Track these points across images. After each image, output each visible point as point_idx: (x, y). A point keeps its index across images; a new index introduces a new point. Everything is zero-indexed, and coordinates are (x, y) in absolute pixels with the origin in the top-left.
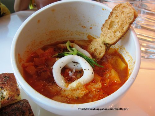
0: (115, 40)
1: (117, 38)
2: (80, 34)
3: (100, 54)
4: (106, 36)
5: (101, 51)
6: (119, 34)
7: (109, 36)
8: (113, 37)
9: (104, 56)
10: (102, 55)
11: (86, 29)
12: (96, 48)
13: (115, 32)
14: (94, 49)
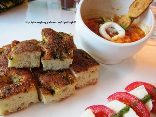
0: (138, 15)
1: (140, 13)
2: (109, 14)
3: (126, 25)
4: (132, 12)
5: (127, 22)
6: (141, 11)
7: (135, 13)
8: (137, 13)
10: (128, 25)
11: (114, 10)
12: (124, 21)
13: (138, 9)
14: (122, 22)
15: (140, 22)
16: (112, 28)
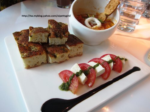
0: (110, 13)
1: (111, 12)
5: (104, 17)
7: (108, 12)
9: (105, 20)
10: (104, 20)
11: (96, 9)
13: (111, 10)
14: (101, 17)
15: (113, 18)
16: (93, 21)
